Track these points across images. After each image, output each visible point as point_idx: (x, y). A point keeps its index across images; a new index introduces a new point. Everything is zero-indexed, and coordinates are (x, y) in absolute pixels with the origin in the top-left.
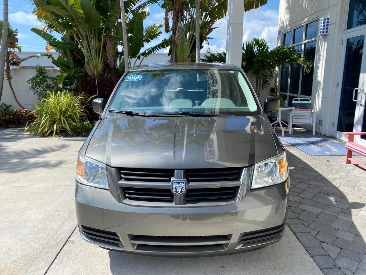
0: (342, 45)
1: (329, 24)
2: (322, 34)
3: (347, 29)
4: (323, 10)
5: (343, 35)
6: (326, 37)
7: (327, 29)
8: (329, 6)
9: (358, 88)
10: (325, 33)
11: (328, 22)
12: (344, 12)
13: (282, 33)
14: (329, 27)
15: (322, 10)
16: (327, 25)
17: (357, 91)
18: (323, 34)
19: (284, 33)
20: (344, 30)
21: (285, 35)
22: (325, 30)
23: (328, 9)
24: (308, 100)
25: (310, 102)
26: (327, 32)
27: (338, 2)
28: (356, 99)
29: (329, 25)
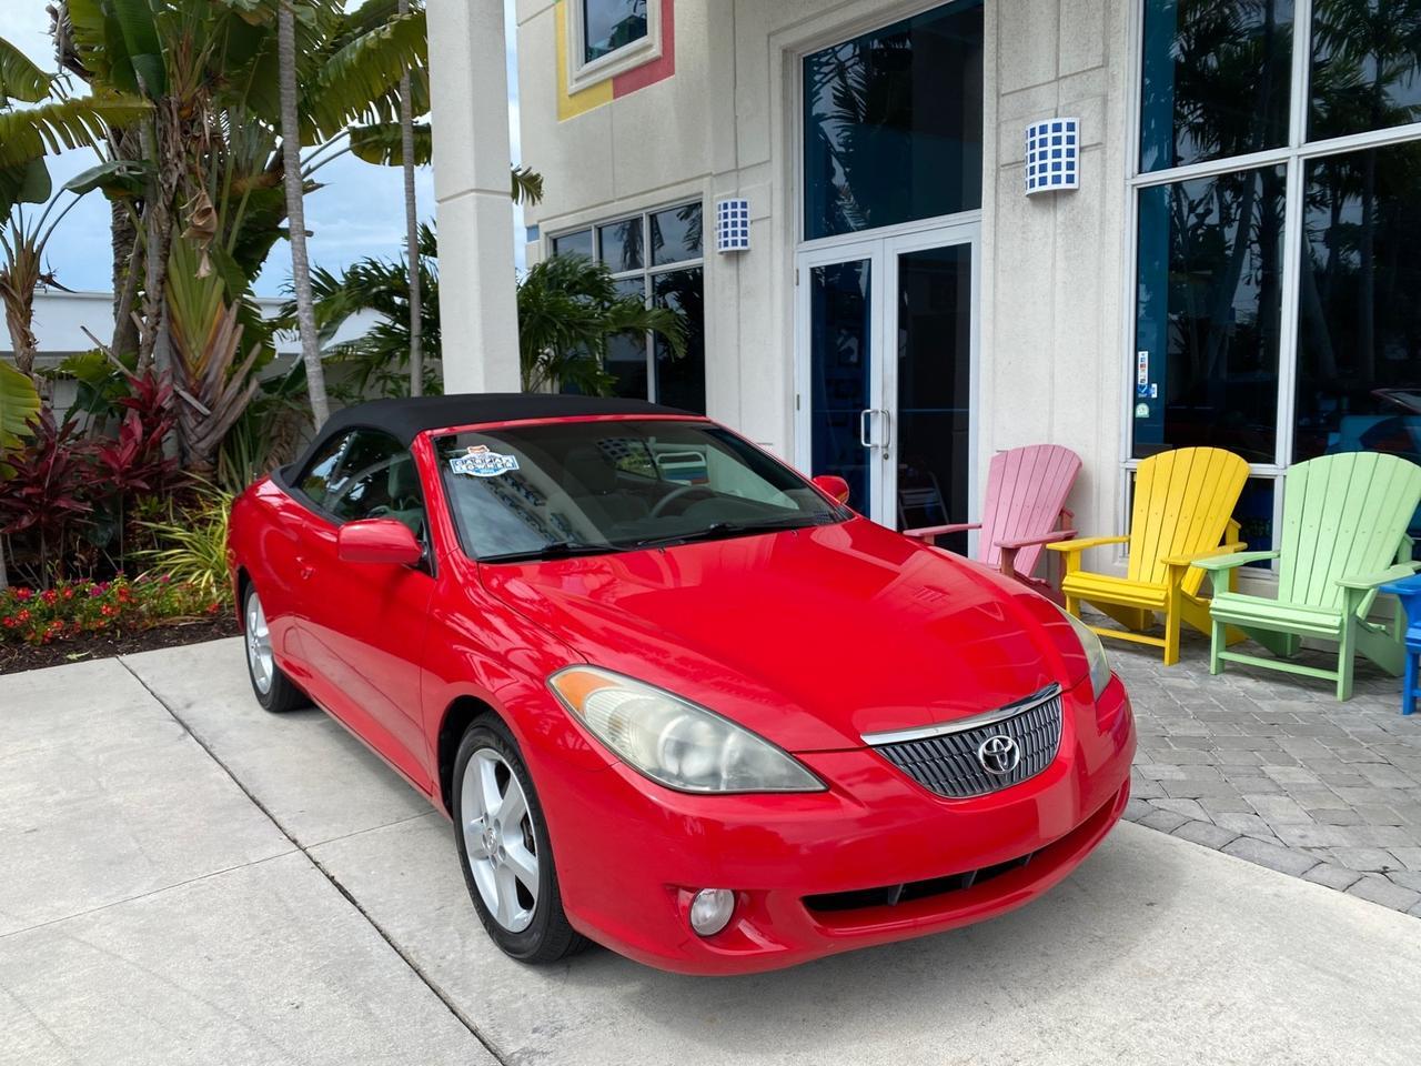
0: (798, 284)
1: (748, 220)
2: (723, 249)
3: (806, 239)
4: (715, 176)
5: (795, 255)
6: (738, 260)
7: (744, 233)
8: (740, 167)
9: (869, 408)
10: (739, 247)
11: (744, 215)
12: (792, 189)
13: (547, 234)
14: (748, 229)
15: (711, 174)
16: (744, 224)
17: (868, 416)
18: (735, 248)
19: (554, 235)
20: (796, 241)
21: (555, 242)
22: (739, 238)
23: (734, 174)
24: (695, 458)
25: (702, 464)
26: (744, 243)
27: (771, 157)
28: (868, 439)
29: (749, 223)
